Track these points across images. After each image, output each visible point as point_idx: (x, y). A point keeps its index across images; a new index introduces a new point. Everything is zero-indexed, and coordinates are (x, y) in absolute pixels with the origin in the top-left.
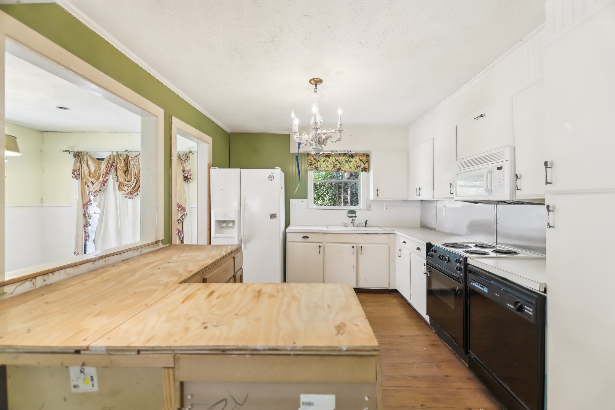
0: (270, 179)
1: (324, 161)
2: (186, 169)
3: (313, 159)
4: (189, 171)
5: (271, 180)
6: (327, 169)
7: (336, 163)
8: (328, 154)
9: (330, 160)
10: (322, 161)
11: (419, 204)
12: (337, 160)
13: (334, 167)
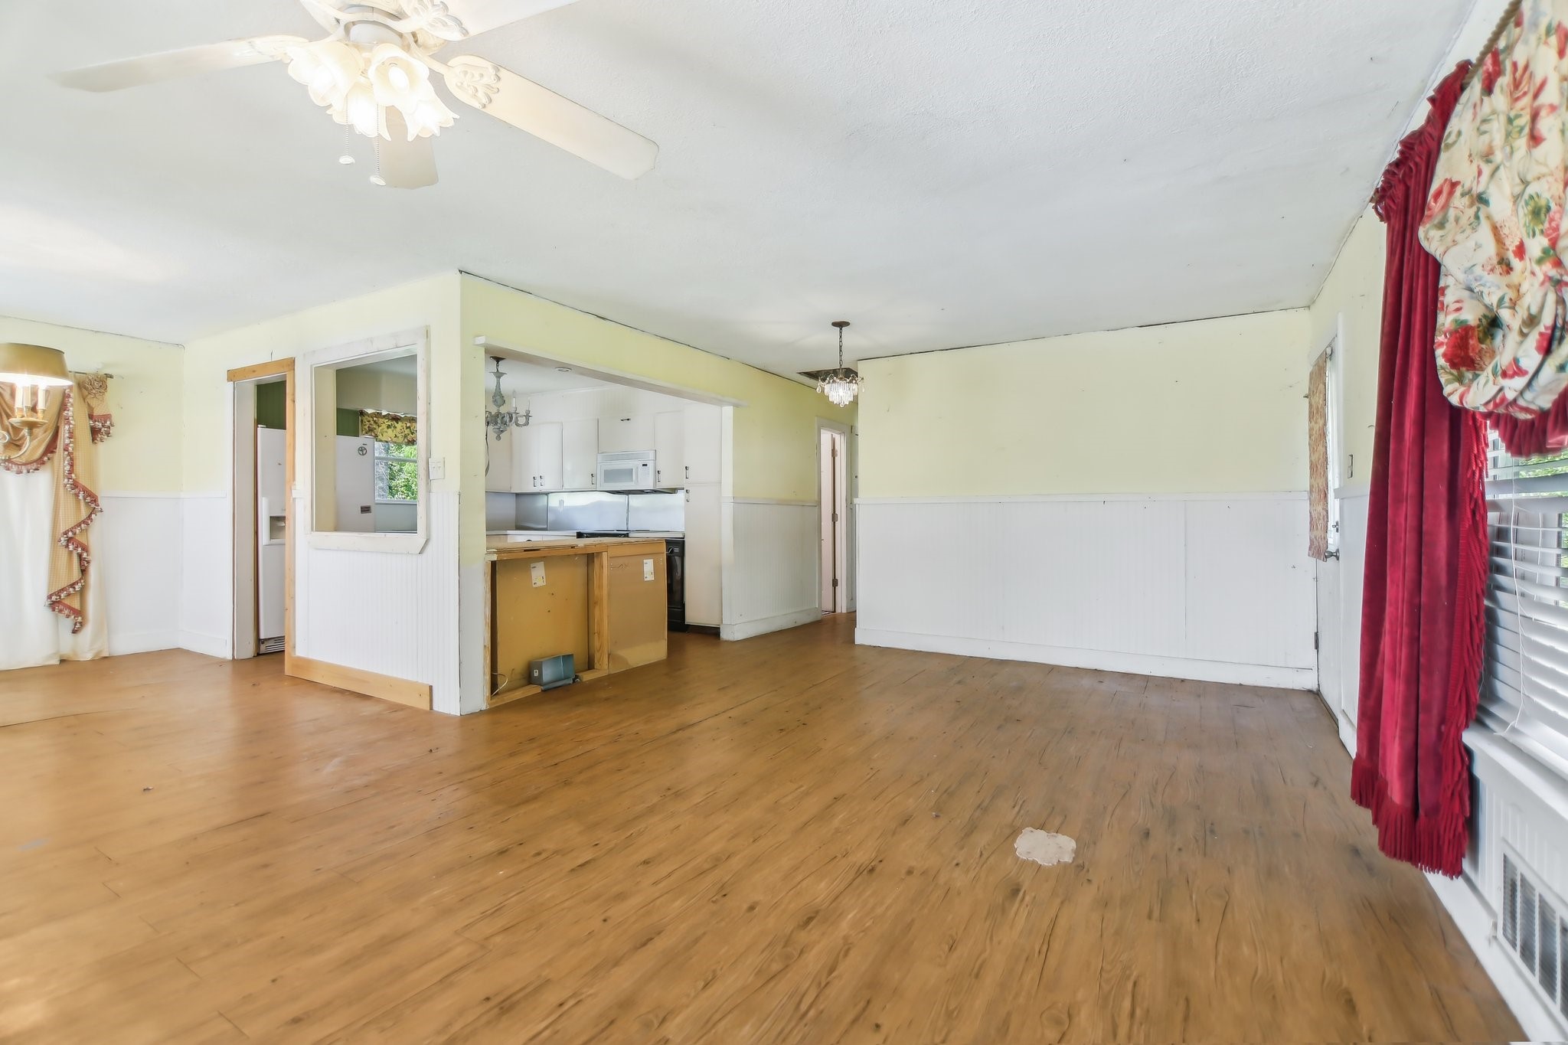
0: (361, 452)
1: (389, 427)
2: (97, 412)
3: (372, 422)
4: (107, 417)
5: (363, 455)
6: (395, 440)
7: (407, 431)
8: (396, 416)
9: (399, 425)
10: (384, 426)
11: (513, 499)
12: (409, 427)
13: (405, 436)
